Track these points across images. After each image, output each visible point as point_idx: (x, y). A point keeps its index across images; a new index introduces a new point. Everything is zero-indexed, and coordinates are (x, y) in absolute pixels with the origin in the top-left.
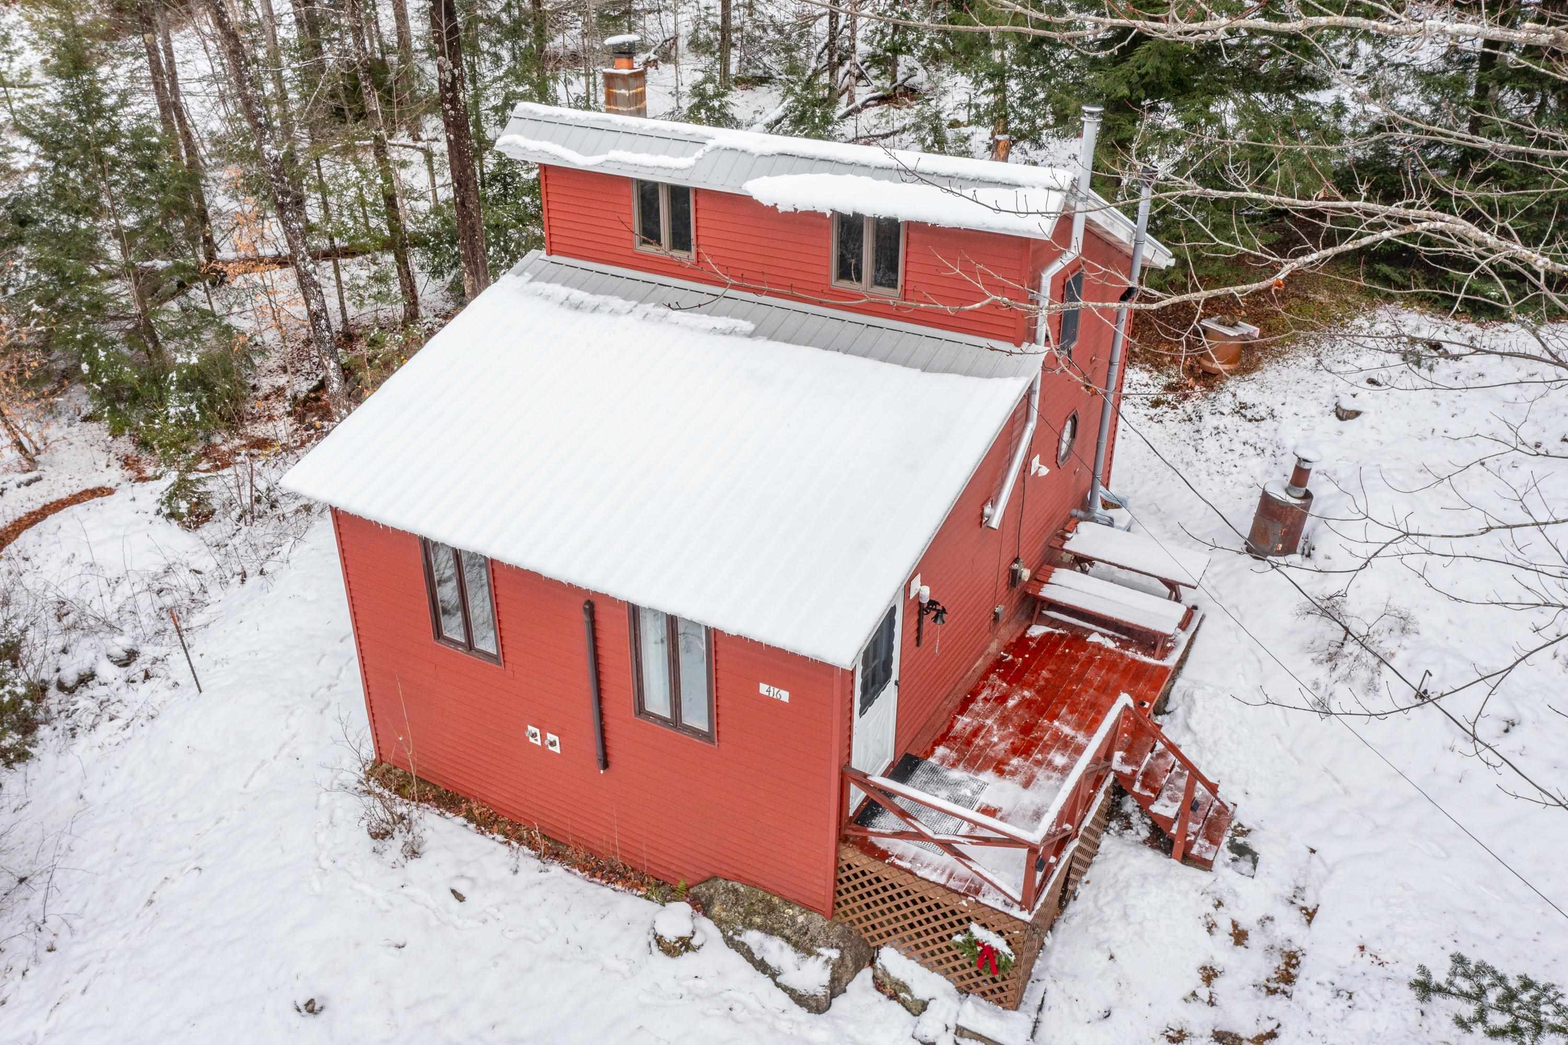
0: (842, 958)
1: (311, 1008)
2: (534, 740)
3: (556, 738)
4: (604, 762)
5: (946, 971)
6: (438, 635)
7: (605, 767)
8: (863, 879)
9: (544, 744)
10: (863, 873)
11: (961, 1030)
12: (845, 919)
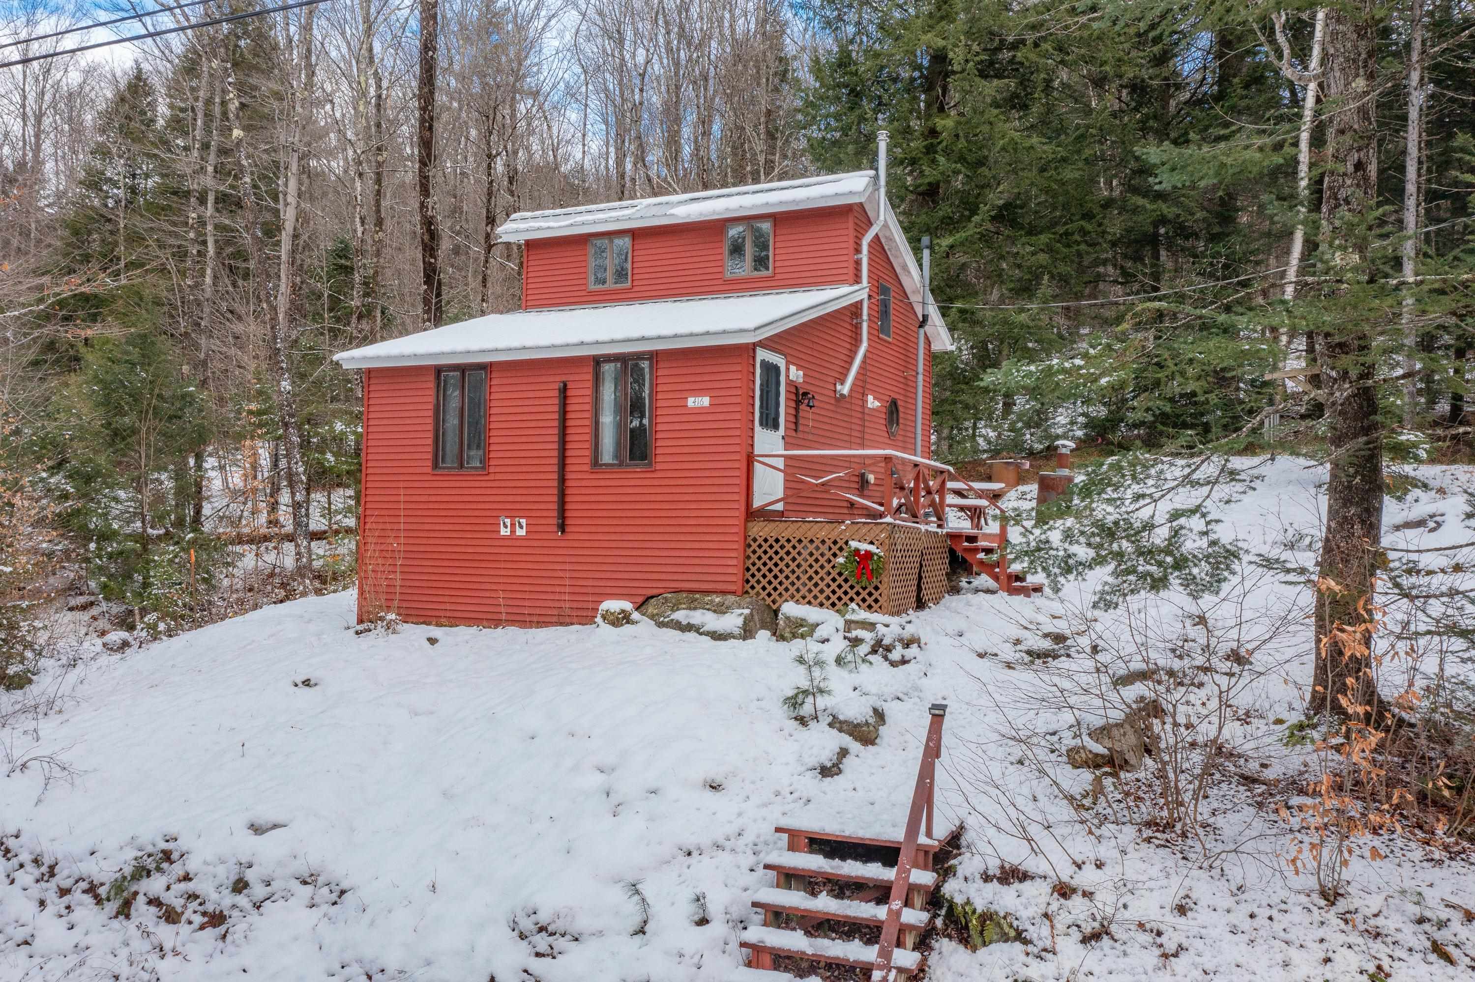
0: (751, 614)
1: (307, 683)
2: (504, 532)
3: (523, 521)
4: (562, 527)
5: (833, 605)
6: (436, 466)
7: (563, 531)
8: (765, 546)
9: (513, 531)
10: (766, 540)
11: (850, 625)
12: (752, 592)
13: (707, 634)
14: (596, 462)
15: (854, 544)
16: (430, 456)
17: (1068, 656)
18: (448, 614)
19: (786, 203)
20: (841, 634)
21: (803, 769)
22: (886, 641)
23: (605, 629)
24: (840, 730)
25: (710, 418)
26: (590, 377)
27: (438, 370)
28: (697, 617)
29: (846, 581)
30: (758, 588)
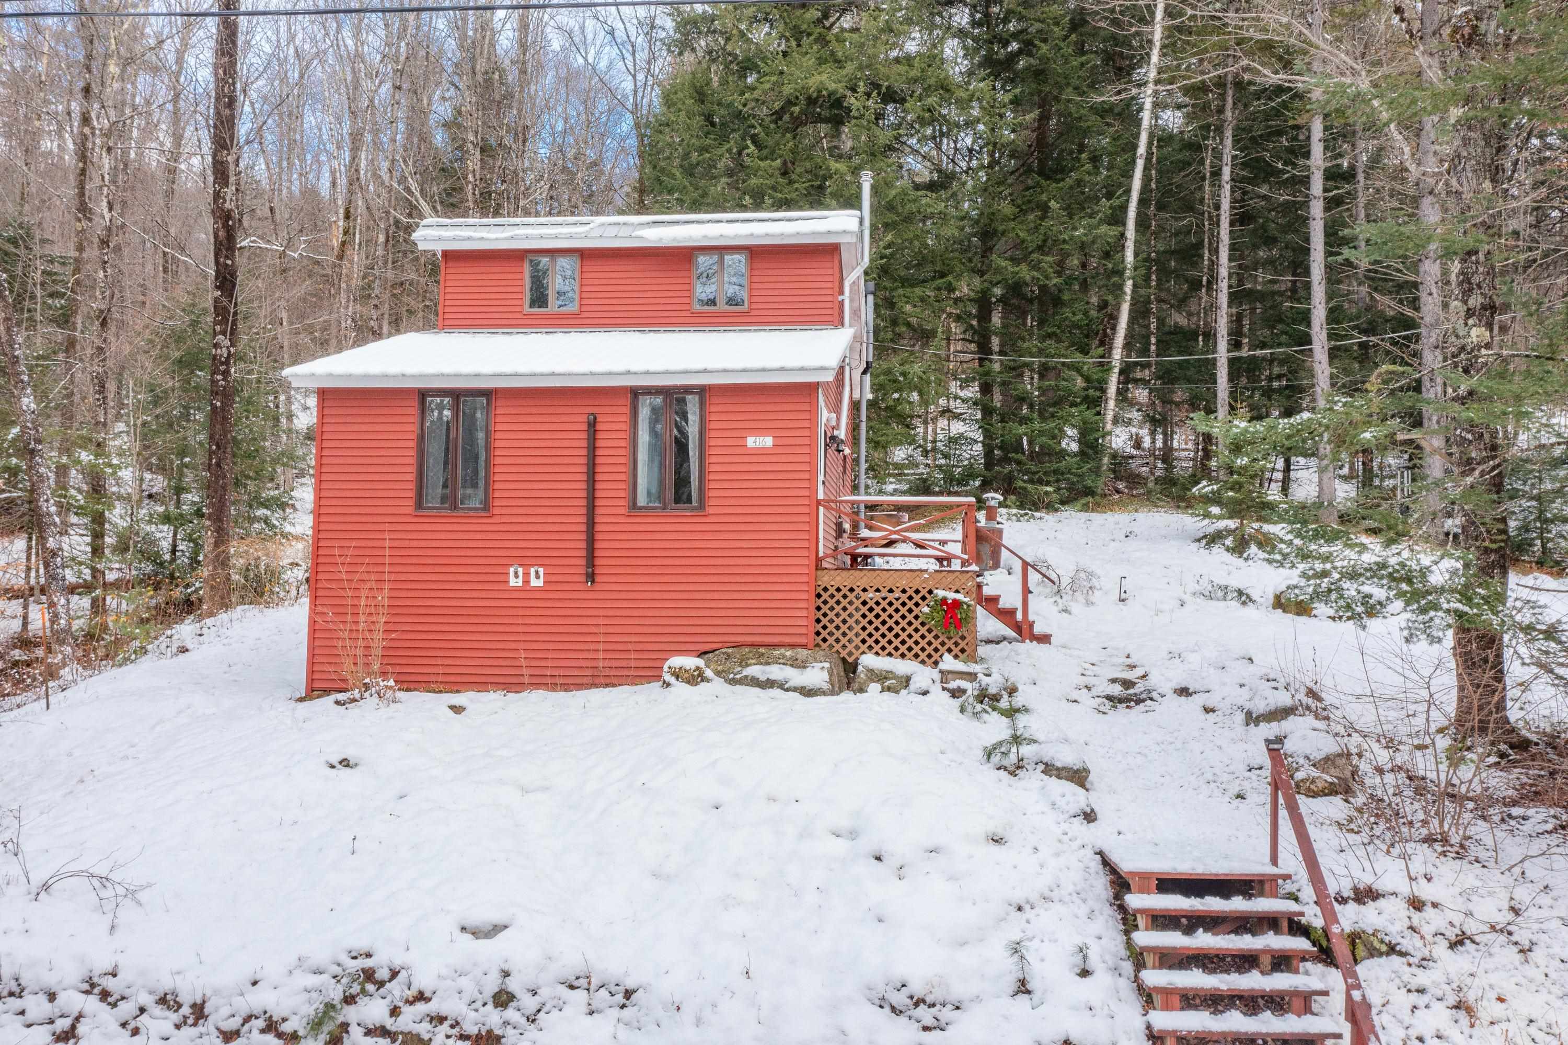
0: (833, 668)
2: (515, 582)
3: (541, 570)
4: (591, 577)
5: (916, 656)
6: (419, 505)
7: (593, 582)
8: (838, 596)
9: (526, 582)
10: (838, 590)
11: (946, 675)
12: (824, 646)
13: (795, 689)
14: (634, 505)
15: (940, 593)
16: (412, 494)
17: (1151, 699)
18: (440, 679)
19: (773, 236)
20: (938, 686)
21: (1067, 816)
22: (993, 690)
23: (680, 689)
24: (1059, 777)
25: (774, 459)
26: (626, 410)
27: (423, 395)
28: (776, 672)
29: (930, 631)
30: (831, 640)
